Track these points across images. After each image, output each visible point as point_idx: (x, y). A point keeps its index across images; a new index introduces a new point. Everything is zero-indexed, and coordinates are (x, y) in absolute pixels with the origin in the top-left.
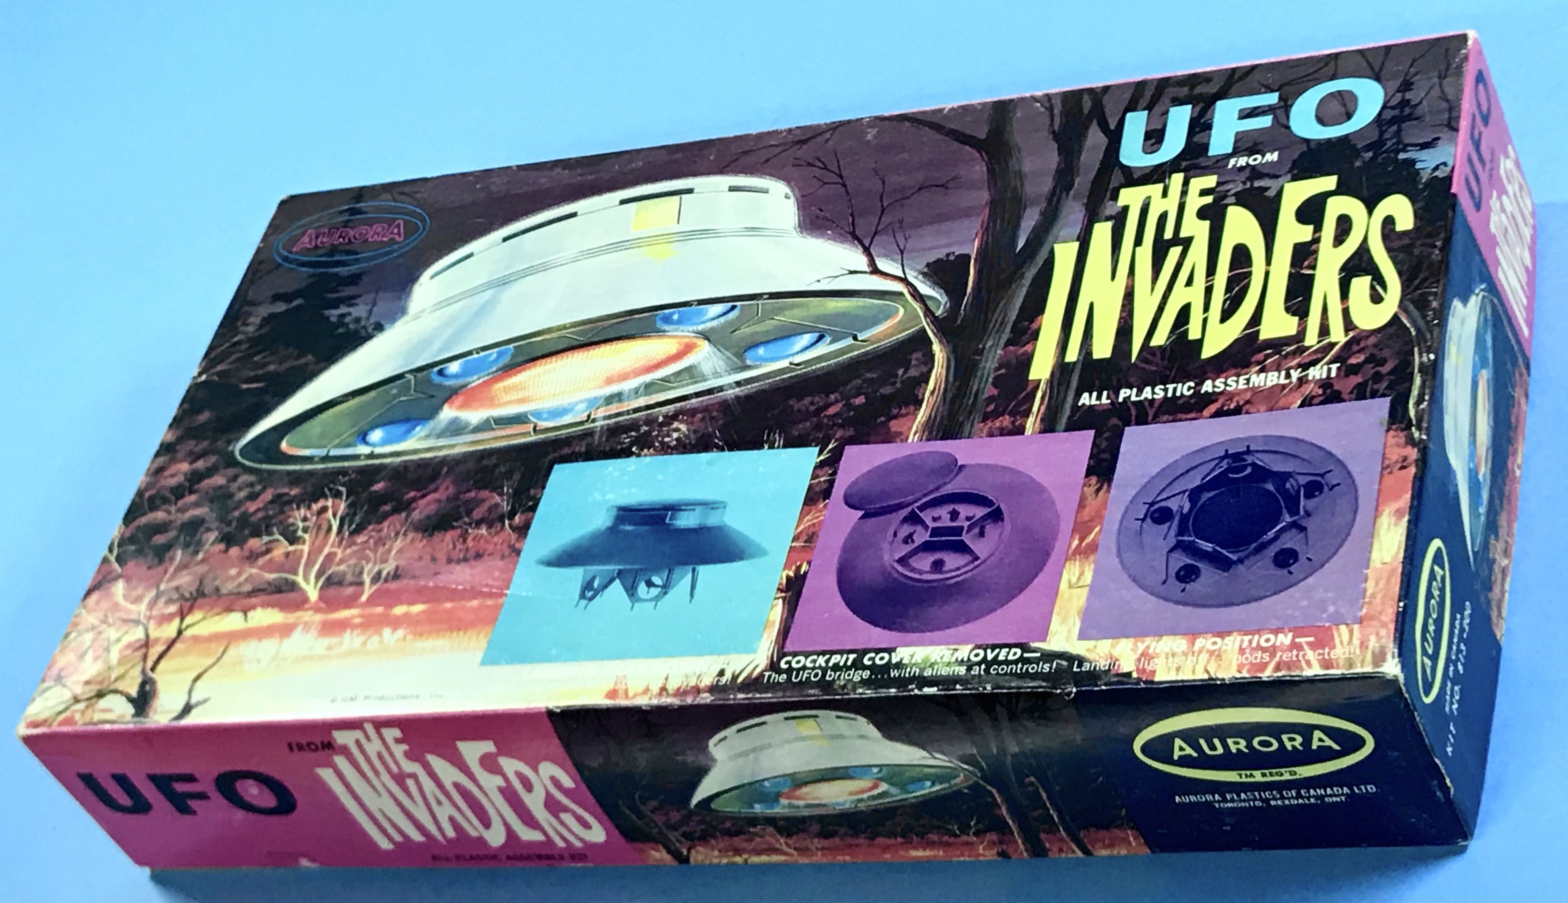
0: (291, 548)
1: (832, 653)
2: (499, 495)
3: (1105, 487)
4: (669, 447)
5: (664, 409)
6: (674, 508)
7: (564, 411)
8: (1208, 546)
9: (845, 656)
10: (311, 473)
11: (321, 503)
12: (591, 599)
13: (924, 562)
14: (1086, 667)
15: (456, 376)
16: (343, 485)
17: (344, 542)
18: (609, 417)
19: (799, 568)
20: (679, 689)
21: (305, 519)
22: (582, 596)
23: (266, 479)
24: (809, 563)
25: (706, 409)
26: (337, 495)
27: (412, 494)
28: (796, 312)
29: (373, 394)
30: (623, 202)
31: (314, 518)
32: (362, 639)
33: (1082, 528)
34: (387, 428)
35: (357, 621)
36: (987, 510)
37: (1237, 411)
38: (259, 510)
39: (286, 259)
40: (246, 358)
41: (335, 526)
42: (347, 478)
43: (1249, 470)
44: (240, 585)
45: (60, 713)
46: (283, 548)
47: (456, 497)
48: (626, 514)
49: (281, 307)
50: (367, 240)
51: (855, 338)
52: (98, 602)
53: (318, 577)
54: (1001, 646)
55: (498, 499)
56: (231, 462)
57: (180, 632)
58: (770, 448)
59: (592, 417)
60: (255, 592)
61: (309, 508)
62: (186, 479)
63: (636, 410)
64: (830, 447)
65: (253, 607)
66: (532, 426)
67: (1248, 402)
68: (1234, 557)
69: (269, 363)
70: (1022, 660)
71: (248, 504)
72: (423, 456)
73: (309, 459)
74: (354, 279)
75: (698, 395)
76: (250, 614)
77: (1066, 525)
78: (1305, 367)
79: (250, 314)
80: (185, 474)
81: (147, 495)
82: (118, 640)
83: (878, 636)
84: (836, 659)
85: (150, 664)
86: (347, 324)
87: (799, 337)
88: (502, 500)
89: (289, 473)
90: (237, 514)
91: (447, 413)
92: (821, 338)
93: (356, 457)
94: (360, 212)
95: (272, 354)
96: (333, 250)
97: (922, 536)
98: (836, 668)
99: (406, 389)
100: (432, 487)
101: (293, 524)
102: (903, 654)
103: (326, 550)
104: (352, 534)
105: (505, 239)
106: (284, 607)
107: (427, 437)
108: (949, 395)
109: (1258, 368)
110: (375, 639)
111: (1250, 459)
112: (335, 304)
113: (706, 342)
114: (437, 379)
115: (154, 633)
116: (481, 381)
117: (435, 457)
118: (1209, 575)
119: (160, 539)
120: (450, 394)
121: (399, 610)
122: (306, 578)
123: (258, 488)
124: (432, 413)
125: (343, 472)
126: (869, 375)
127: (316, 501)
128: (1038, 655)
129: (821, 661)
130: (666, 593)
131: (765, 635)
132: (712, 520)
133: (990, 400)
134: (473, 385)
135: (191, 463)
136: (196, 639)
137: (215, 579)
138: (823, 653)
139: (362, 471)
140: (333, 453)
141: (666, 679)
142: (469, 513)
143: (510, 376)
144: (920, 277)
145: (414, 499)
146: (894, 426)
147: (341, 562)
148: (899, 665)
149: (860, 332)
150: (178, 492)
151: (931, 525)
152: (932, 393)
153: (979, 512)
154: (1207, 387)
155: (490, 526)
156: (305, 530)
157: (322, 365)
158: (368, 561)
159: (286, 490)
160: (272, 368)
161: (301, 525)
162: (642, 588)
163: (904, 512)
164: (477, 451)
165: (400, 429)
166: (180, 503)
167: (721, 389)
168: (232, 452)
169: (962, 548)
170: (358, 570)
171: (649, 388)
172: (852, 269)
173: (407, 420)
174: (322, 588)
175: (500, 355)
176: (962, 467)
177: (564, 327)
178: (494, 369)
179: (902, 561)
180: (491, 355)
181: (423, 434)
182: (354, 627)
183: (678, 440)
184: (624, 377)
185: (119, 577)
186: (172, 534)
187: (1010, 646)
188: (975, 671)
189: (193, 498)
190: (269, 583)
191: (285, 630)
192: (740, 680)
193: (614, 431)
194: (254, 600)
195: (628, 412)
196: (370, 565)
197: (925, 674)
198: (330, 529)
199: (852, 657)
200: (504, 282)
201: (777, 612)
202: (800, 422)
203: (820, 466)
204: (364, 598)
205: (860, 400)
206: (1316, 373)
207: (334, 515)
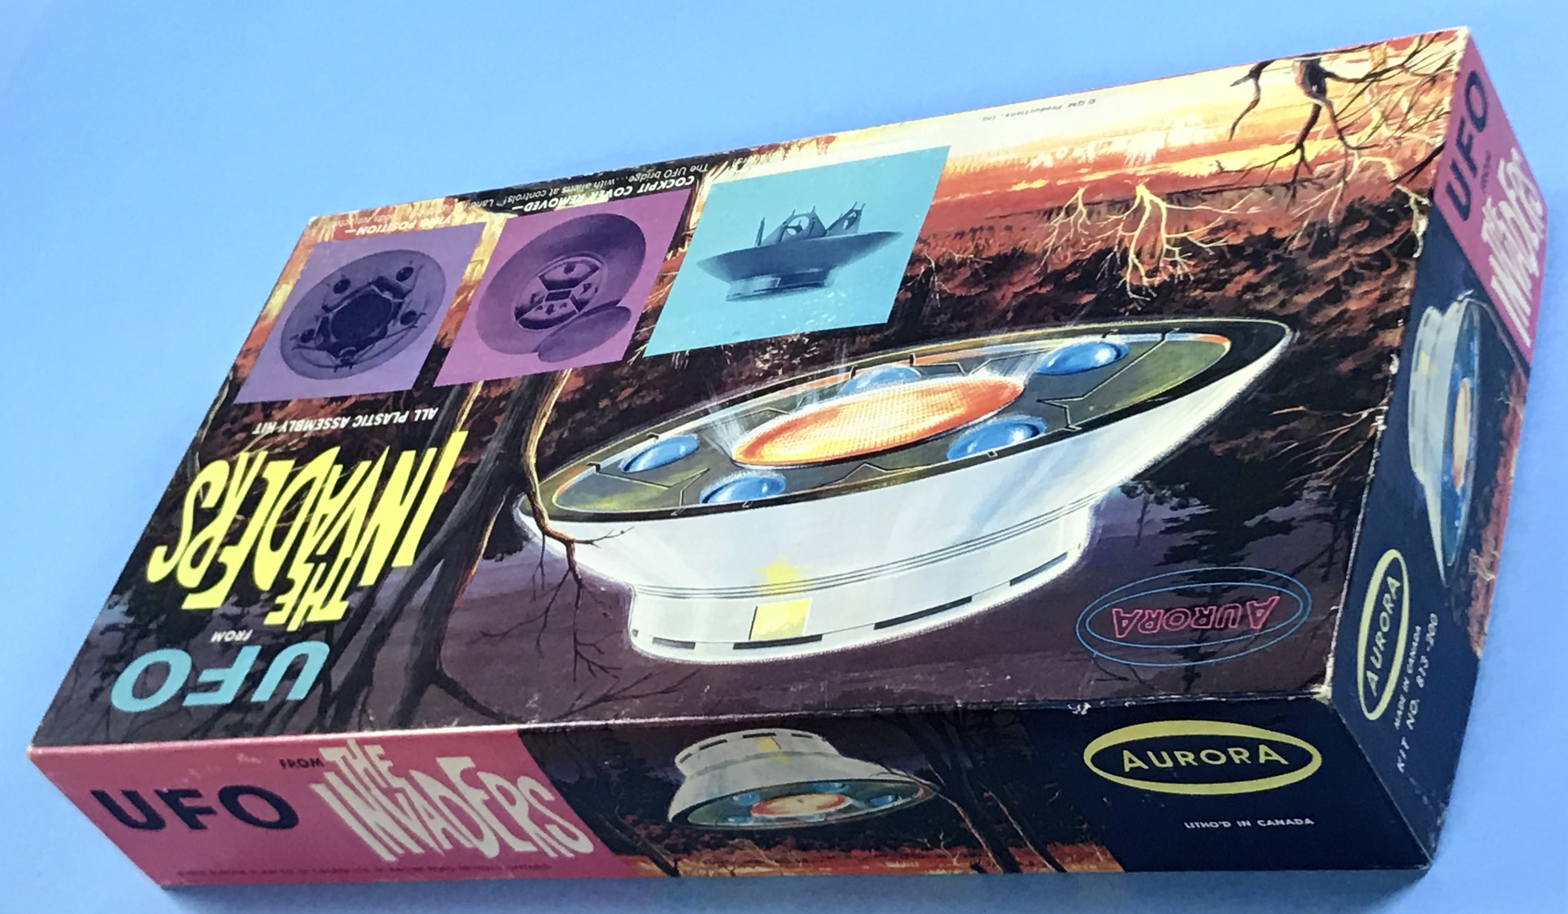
0: (1184, 235)
1: (655, 192)
2: (945, 291)
3: (439, 340)
4: (773, 345)
5: (777, 382)
6: (772, 291)
7: (882, 379)
8: (387, 295)
9: (646, 190)
10: (1178, 314)
11: (1157, 281)
12: (851, 211)
13: (579, 270)
14: (484, 204)
15: (1016, 425)
16: (1133, 300)
17: (1117, 241)
18: (832, 373)
19: (674, 255)
20: (775, 151)
21: (1174, 264)
22: (859, 213)
23: (1239, 306)
24: (666, 259)
25: (737, 385)
26: (1137, 290)
27: (1044, 290)
28: (646, 496)
29: (1118, 407)
30: (817, 638)
31: (1161, 265)
32: (1075, 154)
33: (464, 306)
34: (1091, 365)
35: (1083, 171)
36: (526, 316)
37: (333, 400)
38: (1242, 273)
39: (1285, 584)
40: (1310, 445)
41: (1132, 256)
42: (1131, 307)
43: (342, 352)
44: (1241, 198)
45: (1415, 53)
46: (1197, 234)
47: (991, 288)
48: (816, 282)
49: (1277, 514)
50: (1167, 611)
51: (598, 467)
52: (1414, 153)
53: (1141, 209)
54: (537, 212)
55: (944, 287)
56: (1294, 321)
57: (1300, 146)
58: (685, 352)
59: (850, 373)
60: (1219, 191)
61: (1172, 276)
62: (1346, 292)
63: (804, 380)
64: (634, 358)
65: (1212, 176)
66: (915, 364)
67: (322, 407)
68: (373, 287)
69: (1275, 439)
70: (524, 203)
71: (1256, 280)
72: (1039, 332)
73: (1185, 329)
74: (1176, 556)
75: (744, 399)
76: (1215, 169)
77: (474, 308)
78: (275, 434)
79: (1319, 503)
80: (1349, 298)
81: (1393, 269)
82: (1376, 128)
83: (619, 209)
84: (652, 188)
85: (1325, 113)
86: (1175, 495)
87: (647, 467)
88: (940, 286)
89: (1210, 314)
90: (1271, 268)
91: (1018, 380)
92: (628, 467)
93: (1122, 331)
94: (1186, 654)
95: (1272, 453)
96: (1214, 597)
97: (577, 292)
98: (652, 181)
99: (1077, 411)
100: (1022, 298)
101: (1189, 258)
102: (604, 197)
103: (1137, 234)
104: (1110, 250)
105: (968, 600)
106: (1175, 178)
107: (1038, 353)
108: (532, 413)
109: (306, 436)
110: (1060, 156)
111: (338, 362)
112: (1196, 521)
113: (734, 458)
114: (1038, 422)
115: (1335, 144)
116: (981, 419)
117: (1023, 330)
118: (391, 273)
119: (1360, 227)
120: (1017, 403)
121: (1039, 184)
122: (1155, 206)
123: (1248, 296)
124: (1037, 381)
125: (1135, 314)
126: (592, 429)
127: (1163, 284)
128: (514, 208)
129: (663, 185)
130: (785, 223)
131: (705, 199)
132: (740, 286)
133: (500, 412)
134: (991, 414)
135: (1346, 311)
136: (1276, 141)
137: (1275, 203)
138: (661, 191)
139: (1115, 316)
140: (1158, 336)
141: (785, 157)
142: (975, 274)
143: (947, 423)
144: (530, 536)
145: (1041, 285)
146: (580, 382)
147: (1117, 223)
148: (607, 189)
149: (594, 475)
150: (1352, 278)
151: (568, 301)
152: (544, 416)
153: (532, 315)
154: (345, 421)
155: (950, 262)
156: (1169, 253)
157: (1198, 441)
158: (1083, 225)
159: (1209, 295)
160: (1269, 434)
161: (1178, 258)
162: (805, 224)
163: (586, 309)
164: (974, 337)
165: (1073, 363)
166: (1346, 267)
167: (723, 406)
168: (1294, 330)
169: (549, 285)
170: (1095, 216)
171: (791, 405)
172: (589, 545)
173: (1069, 373)
174: (1134, 198)
175: (963, 449)
176: (535, 351)
177: (890, 482)
178: (967, 432)
179: (595, 269)
180: (975, 450)
181: (1044, 357)
182: (1086, 165)
183: (765, 352)
184: (818, 418)
185: (1397, 181)
186: (1344, 236)
187: (532, 212)
188: (556, 191)
189: (1331, 275)
190: (1204, 201)
191: (1163, 156)
192: (726, 163)
193: (826, 358)
194: (1215, 182)
195: (813, 378)
196: (1080, 221)
197: (590, 184)
198: (1138, 255)
199: (640, 191)
200: (969, 544)
201: (695, 218)
202: (656, 378)
203: (645, 341)
204: (1081, 192)
205: (602, 404)
206: (270, 427)
207: (1135, 267)
